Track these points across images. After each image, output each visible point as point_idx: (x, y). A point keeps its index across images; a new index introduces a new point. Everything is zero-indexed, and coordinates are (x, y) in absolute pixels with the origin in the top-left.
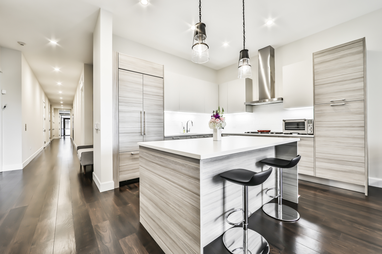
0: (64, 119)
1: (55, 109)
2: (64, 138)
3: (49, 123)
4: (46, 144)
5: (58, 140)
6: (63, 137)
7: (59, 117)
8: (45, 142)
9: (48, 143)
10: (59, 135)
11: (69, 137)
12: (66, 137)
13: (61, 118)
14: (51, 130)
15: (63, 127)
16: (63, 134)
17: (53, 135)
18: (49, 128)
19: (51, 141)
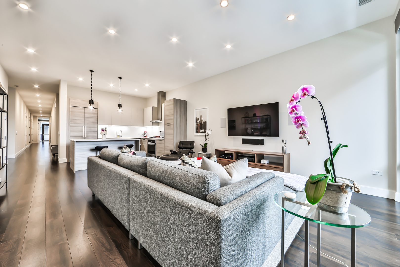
0: (43, 125)
1: (34, 117)
2: (43, 143)
3: (29, 129)
4: (27, 146)
5: (37, 145)
6: (41, 142)
7: (38, 123)
8: (26, 145)
9: (28, 146)
10: (38, 140)
11: (48, 142)
12: (45, 142)
13: (40, 124)
14: (31, 135)
15: (41, 133)
16: (41, 140)
17: (32, 140)
18: (29, 134)
19: (30, 145)
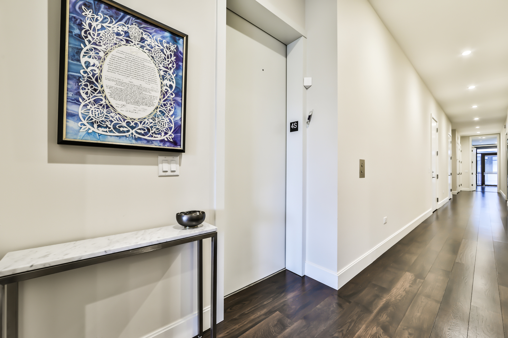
0: (483, 155)
2: (483, 191)
3: (450, 161)
4: (439, 203)
5: (469, 194)
6: (479, 189)
7: (472, 151)
8: (438, 199)
9: (445, 200)
10: (472, 185)
11: (495, 189)
12: (487, 189)
13: (477, 154)
14: (454, 174)
15: (479, 170)
16: (479, 183)
17: (458, 184)
18: (450, 171)
19: (453, 195)
